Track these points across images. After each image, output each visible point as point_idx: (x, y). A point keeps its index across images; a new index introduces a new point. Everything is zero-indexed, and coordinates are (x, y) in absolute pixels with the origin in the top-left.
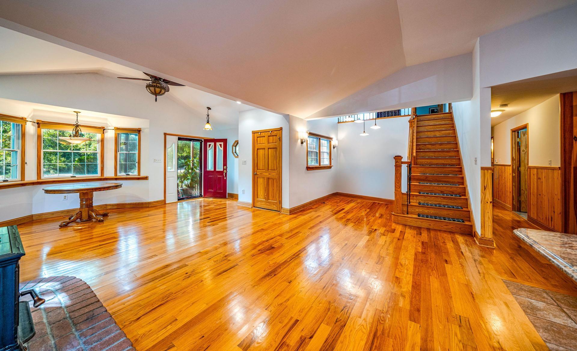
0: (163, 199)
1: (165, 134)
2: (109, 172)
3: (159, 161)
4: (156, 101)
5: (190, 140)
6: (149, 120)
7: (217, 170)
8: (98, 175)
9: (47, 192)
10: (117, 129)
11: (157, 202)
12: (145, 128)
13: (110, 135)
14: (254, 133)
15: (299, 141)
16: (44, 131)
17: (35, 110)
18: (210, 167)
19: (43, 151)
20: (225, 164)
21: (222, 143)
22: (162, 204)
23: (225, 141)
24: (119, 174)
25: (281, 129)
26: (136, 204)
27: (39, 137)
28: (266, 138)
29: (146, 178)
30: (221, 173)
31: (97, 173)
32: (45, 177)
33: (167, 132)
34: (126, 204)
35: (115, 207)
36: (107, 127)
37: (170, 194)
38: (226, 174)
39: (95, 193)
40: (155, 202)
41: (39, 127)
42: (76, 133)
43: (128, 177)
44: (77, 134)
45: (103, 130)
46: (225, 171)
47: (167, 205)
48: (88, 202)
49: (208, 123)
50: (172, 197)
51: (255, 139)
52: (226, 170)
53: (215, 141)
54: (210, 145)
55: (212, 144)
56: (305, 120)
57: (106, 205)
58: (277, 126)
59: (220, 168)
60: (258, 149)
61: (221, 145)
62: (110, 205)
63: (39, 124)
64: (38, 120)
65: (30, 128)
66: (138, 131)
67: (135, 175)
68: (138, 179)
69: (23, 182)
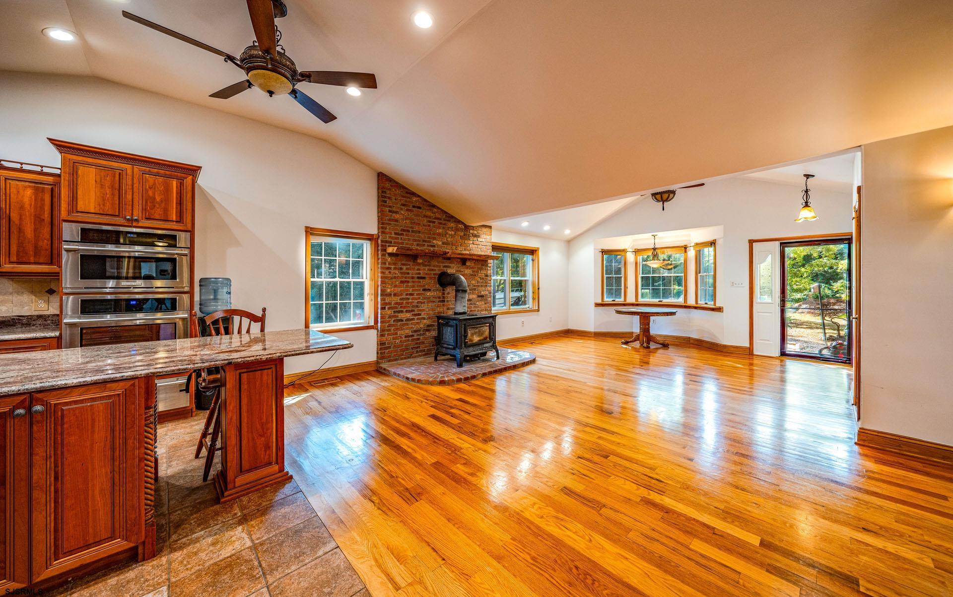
0: (748, 346)
1: (751, 242)
2: (692, 300)
3: (740, 285)
4: (663, 209)
8: (682, 302)
9: (619, 312)
10: (698, 244)
11: (740, 348)
12: (720, 238)
13: (692, 253)
16: (638, 258)
19: (639, 276)
22: (748, 352)
27: (636, 264)
29: (719, 309)
32: (641, 300)
33: (756, 239)
35: (696, 343)
37: (761, 340)
40: (733, 347)
41: (636, 255)
43: (705, 305)
44: (655, 258)
45: (685, 249)
47: (754, 357)
48: (646, 328)
49: (807, 205)
62: (692, 339)
63: (637, 252)
64: (634, 249)
65: (630, 257)
66: (713, 243)
67: (711, 304)
68: (713, 309)
69: (625, 303)
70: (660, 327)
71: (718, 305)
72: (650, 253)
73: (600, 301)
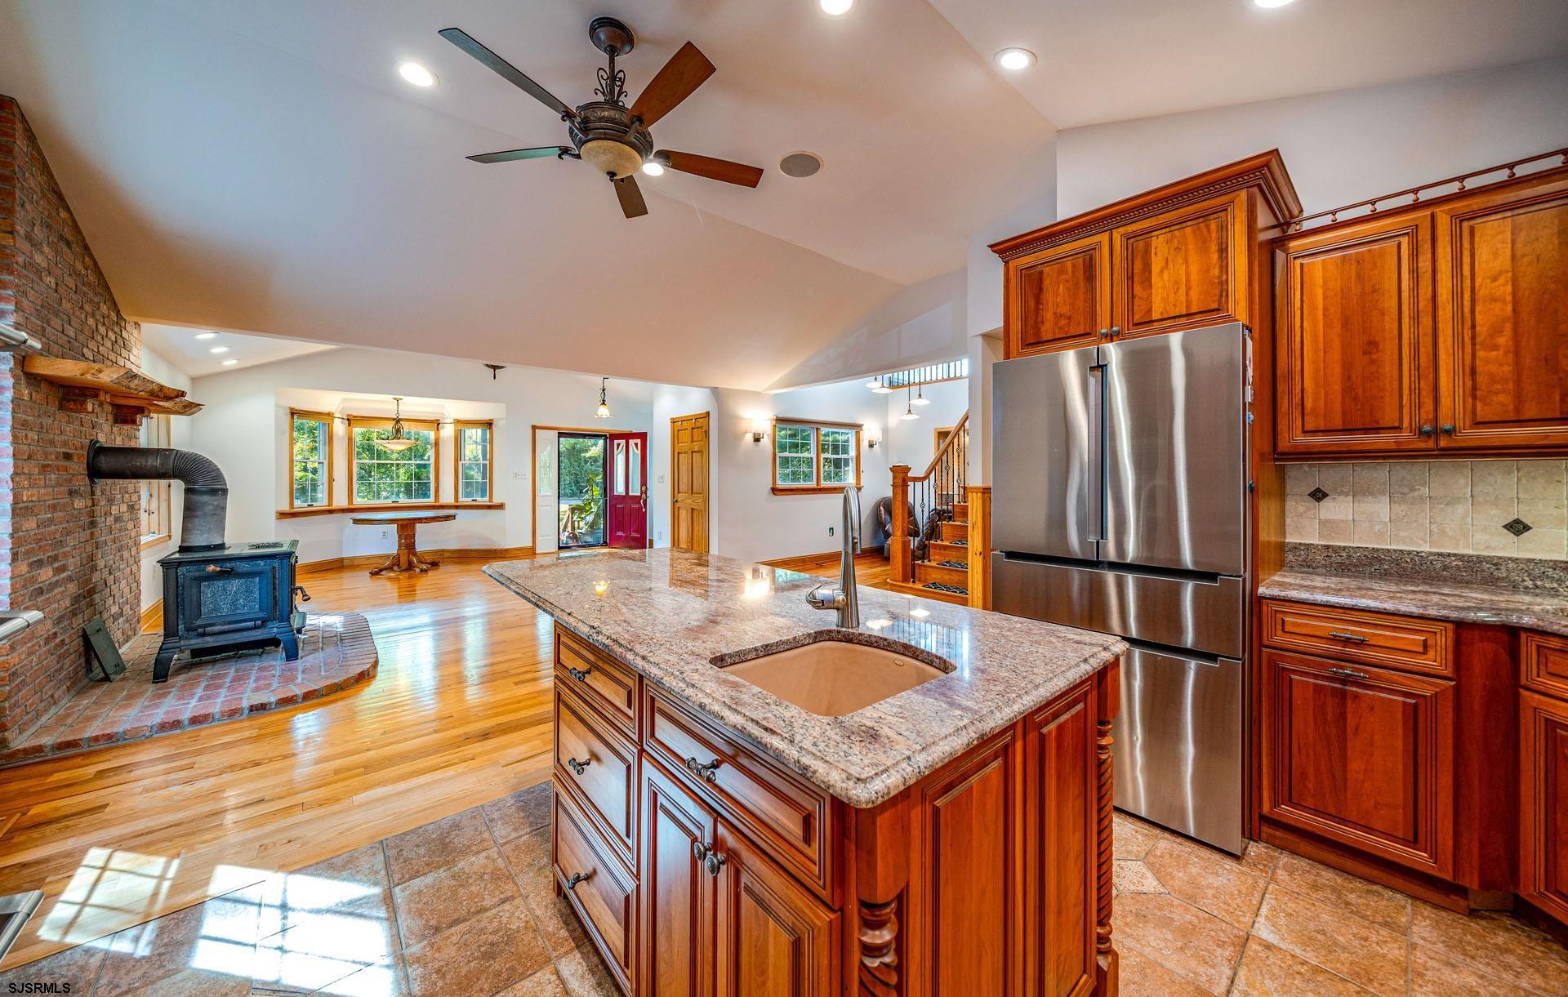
0: (531, 545)
1: (534, 428)
2: (447, 497)
3: (523, 478)
5: (584, 436)
6: (504, 405)
7: (630, 494)
8: (431, 500)
9: (356, 521)
10: (458, 422)
11: (520, 549)
12: (500, 419)
13: (448, 431)
14: (674, 421)
15: (749, 437)
16: (358, 430)
17: (344, 400)
18: (620, 489)
19: (355, 462)
20: (644, 483)
21: (639, 441)
22: (529, 553)
23: (643, 436)
24: (460, 499)
25: (708, 414)
26: (485, 551)
27: (350, 440)
28: (689, 432)
29: (501, 507)
30: (636, 499)
31: (429, 497)
32: (359, 501)
33: (538, 425)
34: (471, 551)
35: (456, 555)
36: (444, 419)
37: (543, 536)
38: (645, 501)
39: (418, 526)
40: (516, 549)
41: (349, 425)
42: (398, 431)
43: (474, 503)
44: (397, 434)
45: (437, 424)
46: (644, 495)
47: (537, 556)
48: (408, 541)
49: (603, 403)
50: (547, 543)
51: (676, 433)
52: (646, 493)
53: (627, 436)
54: (618, 445)
55: (623, 442)
56: (767, 392)
57: (443, 550)
58: (702, 410)
59: (635, 491)
60: (679, 453)
61: (636, 444)
62: (448, 551)
63: (350, 420)
64: (348, 415)
65: (339, 428)
66: (489, 424)
67: (484, 500)
68: (489, 507)
69: (330, 508)
70: (428, 539)
71: (496, 501)
72: (389, 427)
73: (286, 508)
